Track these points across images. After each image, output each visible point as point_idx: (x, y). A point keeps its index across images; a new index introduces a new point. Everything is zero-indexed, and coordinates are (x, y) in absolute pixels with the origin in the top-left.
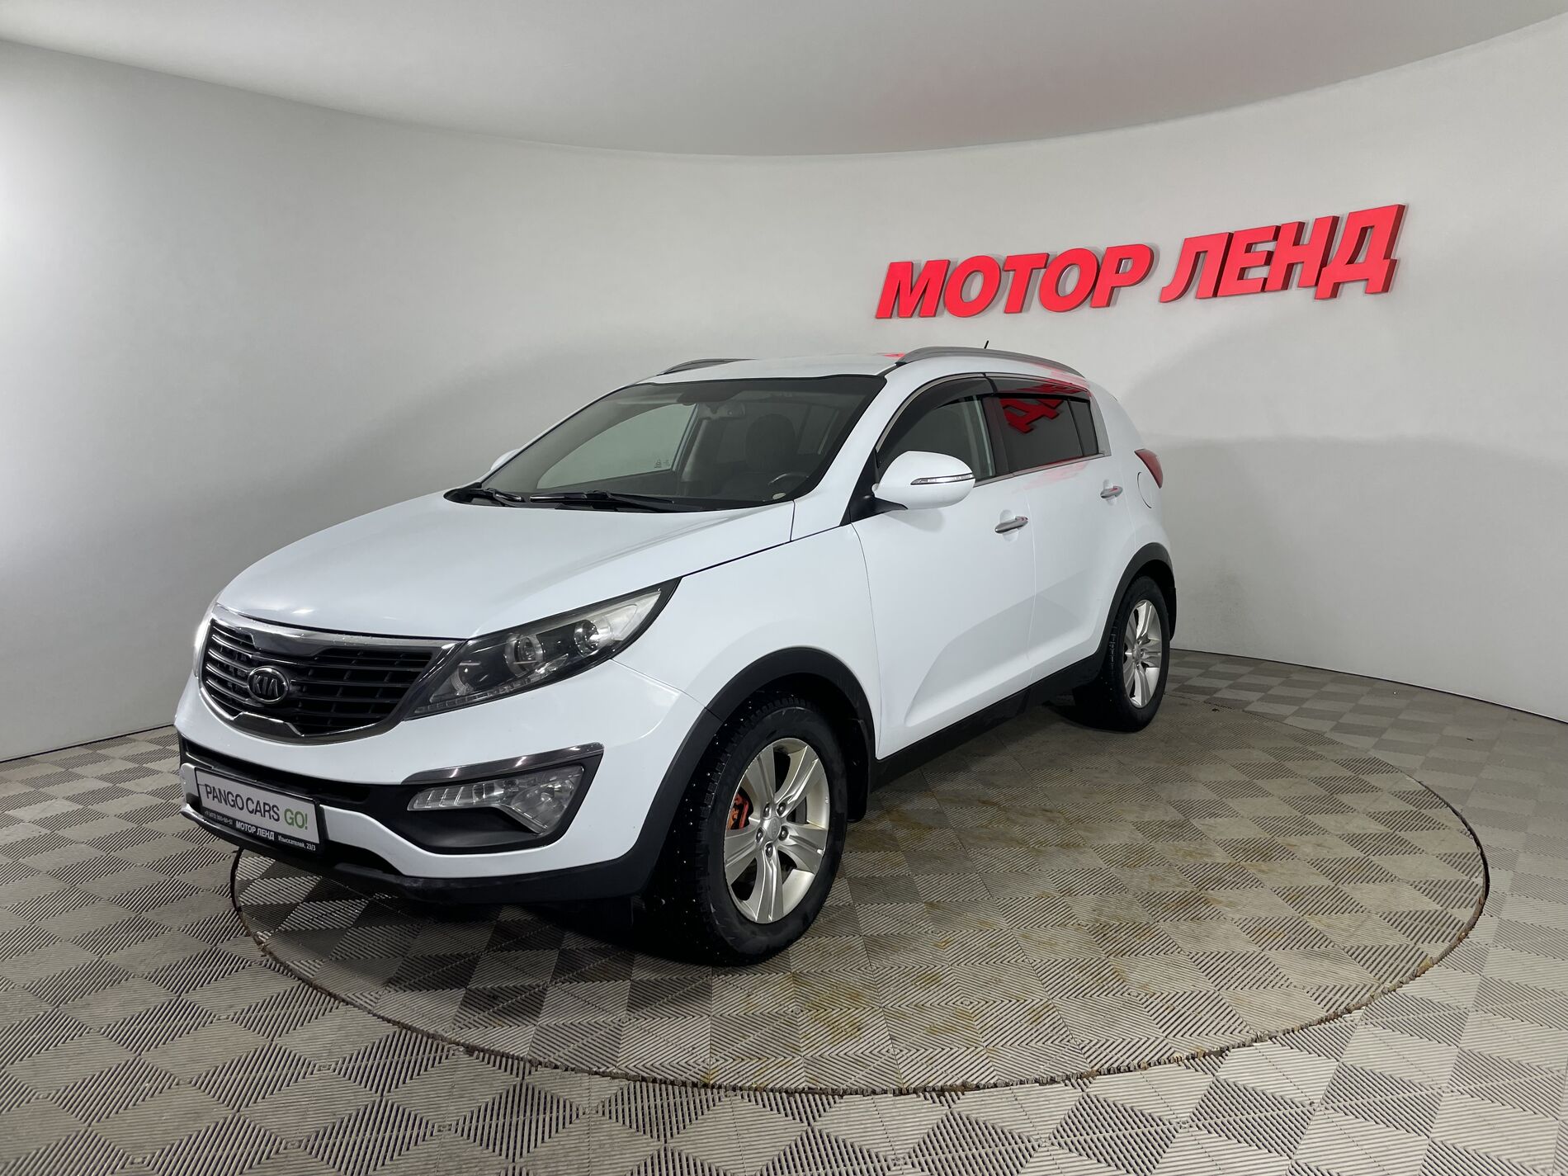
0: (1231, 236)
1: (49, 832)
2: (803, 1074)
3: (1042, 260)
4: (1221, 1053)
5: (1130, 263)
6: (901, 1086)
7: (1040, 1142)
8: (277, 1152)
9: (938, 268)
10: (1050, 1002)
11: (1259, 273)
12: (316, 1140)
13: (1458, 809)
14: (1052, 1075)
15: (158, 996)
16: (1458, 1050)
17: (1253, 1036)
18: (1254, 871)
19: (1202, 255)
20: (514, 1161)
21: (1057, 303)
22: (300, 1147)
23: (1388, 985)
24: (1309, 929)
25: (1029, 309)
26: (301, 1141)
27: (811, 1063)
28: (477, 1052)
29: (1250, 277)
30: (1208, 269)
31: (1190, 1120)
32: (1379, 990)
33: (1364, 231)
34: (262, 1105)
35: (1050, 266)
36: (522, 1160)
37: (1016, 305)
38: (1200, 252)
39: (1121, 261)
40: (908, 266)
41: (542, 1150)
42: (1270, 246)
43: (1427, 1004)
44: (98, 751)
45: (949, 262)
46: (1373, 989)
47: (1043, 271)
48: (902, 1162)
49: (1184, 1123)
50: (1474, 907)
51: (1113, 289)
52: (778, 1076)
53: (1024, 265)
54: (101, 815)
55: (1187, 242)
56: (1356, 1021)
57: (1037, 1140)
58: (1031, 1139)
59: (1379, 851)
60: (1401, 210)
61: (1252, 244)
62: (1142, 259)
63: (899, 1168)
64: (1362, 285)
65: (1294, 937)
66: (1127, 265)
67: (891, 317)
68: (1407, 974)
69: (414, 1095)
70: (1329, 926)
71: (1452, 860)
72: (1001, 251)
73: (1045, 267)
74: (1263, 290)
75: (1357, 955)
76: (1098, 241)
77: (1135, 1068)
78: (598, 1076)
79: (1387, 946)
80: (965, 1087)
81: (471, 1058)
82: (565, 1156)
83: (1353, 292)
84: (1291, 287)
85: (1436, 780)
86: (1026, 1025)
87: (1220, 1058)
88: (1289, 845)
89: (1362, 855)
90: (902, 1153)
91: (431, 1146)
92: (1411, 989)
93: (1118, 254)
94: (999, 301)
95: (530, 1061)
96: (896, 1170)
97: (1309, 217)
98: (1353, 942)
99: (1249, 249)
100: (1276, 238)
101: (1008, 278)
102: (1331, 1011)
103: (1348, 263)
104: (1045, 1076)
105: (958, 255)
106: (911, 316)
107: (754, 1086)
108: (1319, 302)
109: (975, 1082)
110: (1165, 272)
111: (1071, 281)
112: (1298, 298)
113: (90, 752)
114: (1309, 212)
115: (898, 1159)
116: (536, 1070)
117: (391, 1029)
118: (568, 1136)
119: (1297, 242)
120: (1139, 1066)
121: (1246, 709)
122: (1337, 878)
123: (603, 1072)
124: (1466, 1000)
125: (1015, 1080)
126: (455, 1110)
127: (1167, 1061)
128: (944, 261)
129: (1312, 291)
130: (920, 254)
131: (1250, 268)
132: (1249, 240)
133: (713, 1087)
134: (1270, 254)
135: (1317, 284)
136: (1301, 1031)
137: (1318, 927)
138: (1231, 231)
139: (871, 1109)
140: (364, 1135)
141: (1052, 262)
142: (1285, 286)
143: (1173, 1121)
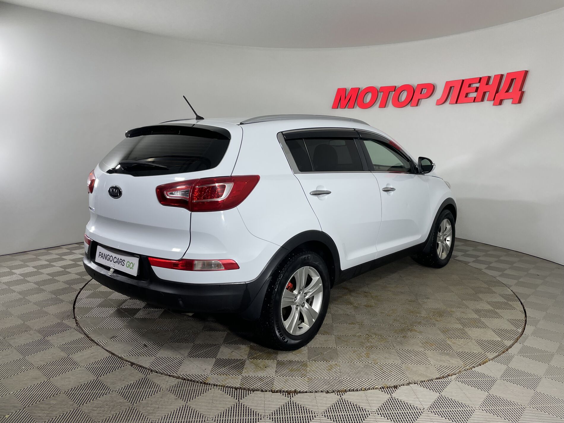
0: (463, 81)
1: (23, 278)
2: (239, 382)
3: (394, 88)
4: (396, 387)
5: (426, 90)
6: (272, 389)
7: (318, 414)
8: (57, 394)
9: (356, 90)
10: (338, 363)
11: (473, 95)
12: (70, 391)
13: (523, 302)
14: (328, 390)
15: (38, 337)
16: (488, 394)
17: (408, 382)
18: (434, 320)
19: (453, 88)
20: (133, 405)
21: (398, 104)
22: (64, 393)
23: (468, 367)
24: (446, 343)
25: (388, 107)
26: (66, 391)
27: (244, 378)
28: (134, 365)
29: (469, 97)
30: (454, 93)
31: (376, 411)
32: (463, 369)
33: (512, 80)
34: (58, 378)
35: (396, 90)
36: (136, 405)
37: (383, 105)
38: (452, 87)
39: (422, 89)
40: (344, 90)
41: (144, 401)
42: (477, 85)
43: (483, 375)
44: (49, 251)
45: (359, 88)
46: (461, 368)
47: (394, 92)
48: (266, 417)
49: (373, 412)
50: (514, 341)
51: (419, 100)
52: (230, 382)
53: (387, 90)
54: (42, 273)
55: (447, 83)
56: (452, 379)
57: (317, 413)
58: (315, 413)
59: (485, 316)
60: (526, 73)
61: (471, 84)
62: (431, 89)
63: (265, 419)
64: (511, 101)
65: (439, 346)
66: (425, 91)
67: (337, 108)
68: (477, 364)
69: (108, 379)
70: (454, 343)
71: (513, 322)
72: (378, 84)
73: (394, 91)
74: (474, 101)
75: (460, 355)
76: (414, 82)
77: (360, 390)
78: (172, 377)
79: (473, 352)
80: (295, 392)
81: (132, 367)
82: (151, 405)
83: (507, 103)
84: (485, 101)
85: (518, 290)
86: (326, 371)
87: (396, 389)
88: (451, 311)
89: (478, 317)
90: (267, 413)
91: (107, 397)
92: (478, 369)
93: (422, 87)
94: (377, 103)
95: (149, 369)
96: (263, 420)
97: (492, 74)
98: (461, 350)
99: (470, 86)
100: (479, 82)
101: (381, 95)
102: (442, 375)
103: (506, 92)
104: (325, 390)
105: (363, 86)
106: (345, 108)
107: (221, 385)
108: (495, 107)
109: (299, 390)
110: (439, 94)
111: (404, 96)
112: (487, 105)
113: (46, 251)
114: (493, 72)
115: (265, 416)
116: (152, 373)
117: (108, 355)
118: (154, 398)
119: (487, 84)
120: (361, 390)
121: (455, 259)
122: (464, 325)
123: (172, 375)
124: (498, 375)
125: (314, 390)
126: (120, 386)
127: (372, 389)
128: (357, 88)
129: (492, 102)
130: (349, 85)
131: (470, 93)
132: (470, 82)
133: (207, 384)
134: (477, 88)
135: (494, 100)
136: (428, 382)
137: (450, 343)
138: (463, 79)
139: (262, 397)
140: (87, 391)
141: (397, 89)
142: (482, 100)
143: (369, 411)
